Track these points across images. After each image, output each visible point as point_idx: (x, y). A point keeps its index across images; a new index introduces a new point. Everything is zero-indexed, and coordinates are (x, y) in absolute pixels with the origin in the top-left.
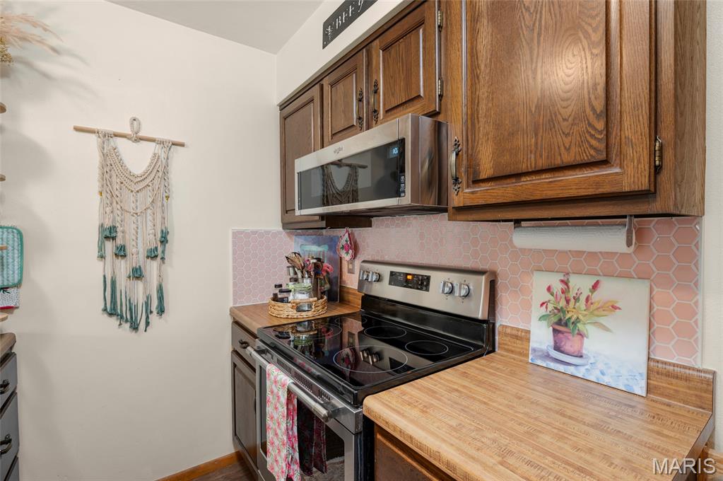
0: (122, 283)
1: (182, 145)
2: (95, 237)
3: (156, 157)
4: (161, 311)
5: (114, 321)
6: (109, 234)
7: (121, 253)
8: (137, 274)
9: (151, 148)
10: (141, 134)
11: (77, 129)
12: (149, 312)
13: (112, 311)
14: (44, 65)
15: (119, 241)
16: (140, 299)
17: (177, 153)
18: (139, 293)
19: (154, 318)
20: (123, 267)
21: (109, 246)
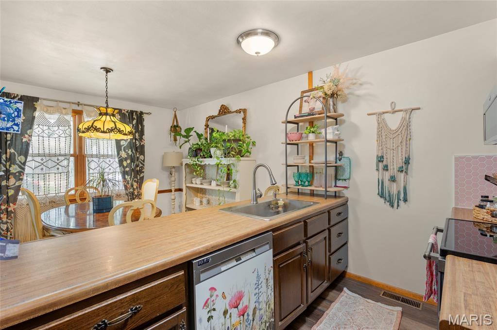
0: (387, 183)
1: (419, 109)
2: (374, 160)
3: (404, 119)
4: (405, 200)
5: (382, 200)
6: (380, 159)
7: (386, 168)
8: (393, 179)
9: (400, 115)
10: (396, 109)
11: (369, 115)
12: (399, 199)
13: (382, 195)
14: (358, 93)
15: (385, 163)
16: (394, 191)
17: (415, 114)
18: (394, 189)
19: (402, 203)
20: (387, 176)
21: (381, 164)
